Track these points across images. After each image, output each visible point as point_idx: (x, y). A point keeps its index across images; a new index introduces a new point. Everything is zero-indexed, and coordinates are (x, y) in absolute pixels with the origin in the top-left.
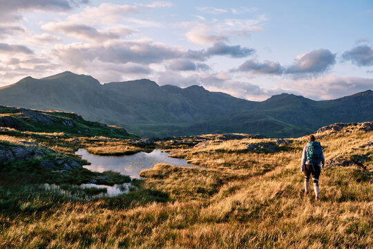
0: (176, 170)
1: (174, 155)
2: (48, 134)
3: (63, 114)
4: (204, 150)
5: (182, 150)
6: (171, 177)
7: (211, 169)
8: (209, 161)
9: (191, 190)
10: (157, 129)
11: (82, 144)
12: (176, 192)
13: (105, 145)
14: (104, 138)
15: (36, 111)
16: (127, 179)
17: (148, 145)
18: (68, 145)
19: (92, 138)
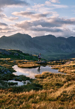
0: (51, 75)
1: (54, 68)
2: (4, 59)
3: (15, 51)
4: (68, 65)
5: (58, 66)
6: (48, 78)
7: (68, 74)
8: (68, 71)
9: (53, 84)
10: (55, 56)
11: (17, 63)
12: (46, 85)
13: (26, 63)
14: (26, 60)
15: (4, 50)
16: (28, 79)
17: (44, 63)
18: (11, 64)
19: (22, 61)
